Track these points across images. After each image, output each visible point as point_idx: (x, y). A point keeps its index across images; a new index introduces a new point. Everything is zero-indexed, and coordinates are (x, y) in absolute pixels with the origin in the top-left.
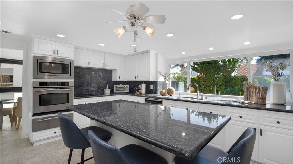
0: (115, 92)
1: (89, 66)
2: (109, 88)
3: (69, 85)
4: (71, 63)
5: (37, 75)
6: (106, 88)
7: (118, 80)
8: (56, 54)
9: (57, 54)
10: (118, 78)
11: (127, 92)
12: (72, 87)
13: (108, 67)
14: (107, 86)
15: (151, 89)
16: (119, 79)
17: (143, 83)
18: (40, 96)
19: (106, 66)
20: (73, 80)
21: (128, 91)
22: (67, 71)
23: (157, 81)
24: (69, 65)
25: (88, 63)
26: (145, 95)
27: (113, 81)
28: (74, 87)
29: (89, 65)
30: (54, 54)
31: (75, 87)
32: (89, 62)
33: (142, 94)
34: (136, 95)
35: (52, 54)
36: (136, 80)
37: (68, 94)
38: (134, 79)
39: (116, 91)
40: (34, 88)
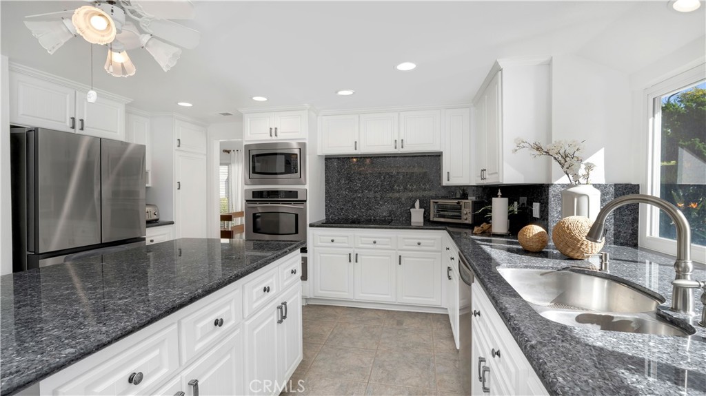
0: (431, 219)
3: (297, 198)
4: (300, 149)
5: (250, 178)
6: (415, 207)
7: (445, 183)
8: (274, 137)
9: (276, 135)
10: (445, 177)
11: (467, 222)
12: (304, 201)
14: (418, 202)
15: (535, 219)
16: (448, 180)
17: (500, 193)
18: (254, 214)
19: (403, 147)
21: (470, 221)
22: (295, 168)
23: (550, 185)
24: (297, 154)
25: (354, 145)
29: (356, 149)
30: (271, 136)
32: (356, 142)
35: (269, 138)
37: (297, 214)
40: (247, 201)
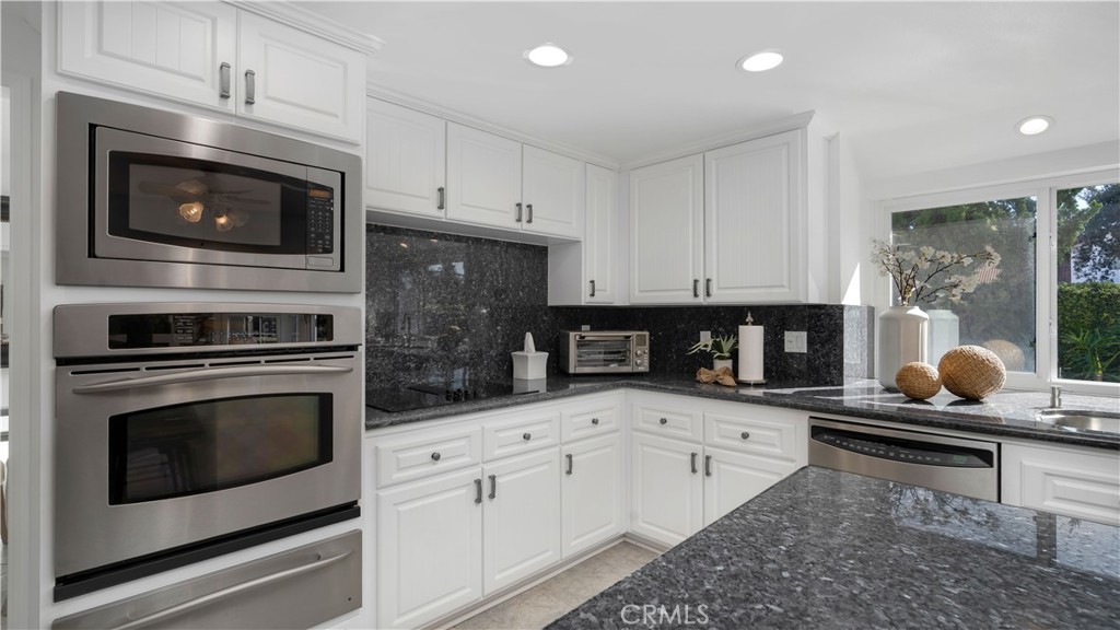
0: (571, 371)
1: (440, 215)
2: (537, 349)
3: (331, 339)
4: (343, 174)
5: (92, 254)
6: (522, 349)
7: (585, 300)
8: (235, 105)
9: (249, 102)
10: (586, 288)
11: (641, 369)
12: (353, 348)
13: (541, 227)
14: (529, 338)
15: (792, 355)
16: (593, 295)
17: (749, 319)
19: (530, 221)
20: (359, 302)
21: (644, 368)
22: (320, 236)
23: (841, 308)
24: (331, 190)
25: (435, 196)
26: (759, 392)
27: (552, 307)
28: (362, 349)
29: (441, 207)
30: (224, 96)
31: (368, 349)
32: (441, 190)
33: (747, 385)
34: (704, 387)
35: (213, 100)
36: (702, 300)
37: (325, 401)
38: (684, 298)
39: (580, 363)
40: (62, 361)
